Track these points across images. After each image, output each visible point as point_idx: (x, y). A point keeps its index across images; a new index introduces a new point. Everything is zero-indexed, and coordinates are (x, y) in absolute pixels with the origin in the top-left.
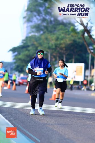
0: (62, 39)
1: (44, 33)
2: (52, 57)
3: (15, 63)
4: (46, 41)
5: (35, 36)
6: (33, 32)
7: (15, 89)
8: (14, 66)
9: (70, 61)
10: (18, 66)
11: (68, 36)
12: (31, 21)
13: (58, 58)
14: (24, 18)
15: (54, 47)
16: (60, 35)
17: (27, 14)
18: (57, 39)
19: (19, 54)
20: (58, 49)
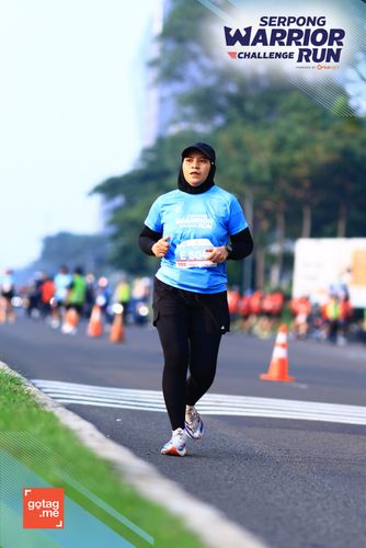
0: (298, 146)
1: (229, 122)
2: (260, 214)
3: (114, 237)
4: (235, 155)
5: (193, 133)
6: (185, 118)
7: (121, 338)
8: (111, 249)
9: (328, 229)
10: (125, 252)
11: (320, 135)
12: (179, 78)
13: (281, 220)
14: (153, 64)
15: (266, 176)
16: (290, 130)
17: (163, 50)
18: (280, 146)
19: (130, 203)
20: (283, 185)
